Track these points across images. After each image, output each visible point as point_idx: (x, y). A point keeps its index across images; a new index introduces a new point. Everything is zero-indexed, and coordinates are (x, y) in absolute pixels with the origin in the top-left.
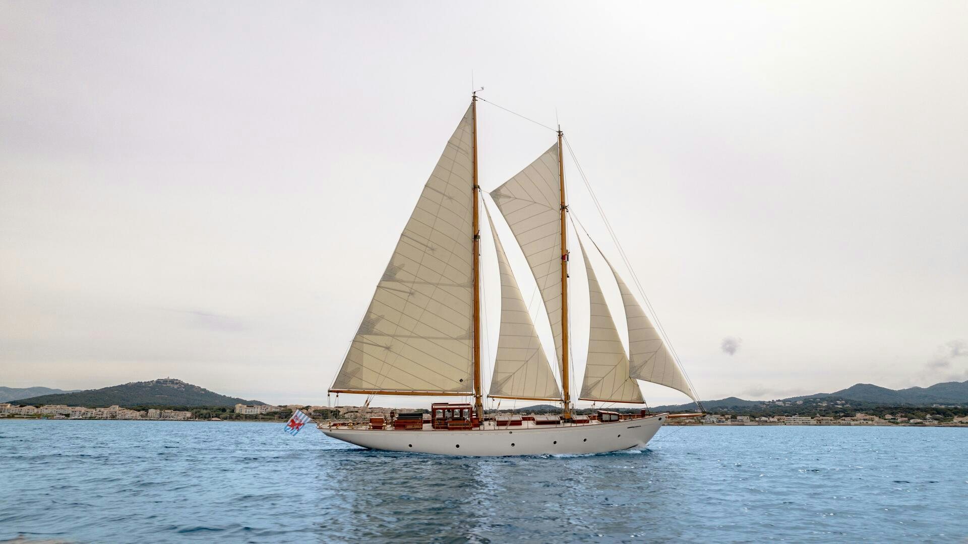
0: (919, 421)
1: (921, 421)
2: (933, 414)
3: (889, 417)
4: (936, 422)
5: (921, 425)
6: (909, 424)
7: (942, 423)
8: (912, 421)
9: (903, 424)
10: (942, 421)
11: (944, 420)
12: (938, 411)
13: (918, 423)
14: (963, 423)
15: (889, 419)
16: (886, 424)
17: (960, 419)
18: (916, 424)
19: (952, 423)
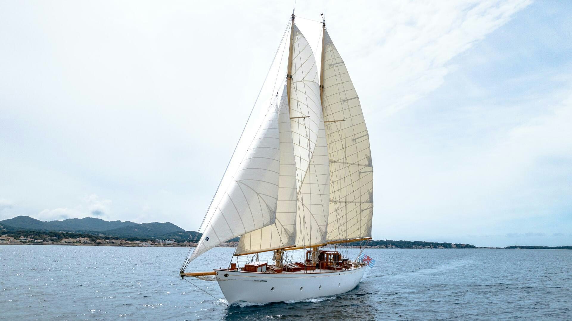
0: (40, 241)
1: (42, 241)
2: (52, 236)
3: (22, 238)
4: (51, 242)
5: (40, 244)
6: (33, 243)
7: (54, 243)
8: (36, 241)
9: (29, 243)
10: (55, 241)
11: (57, 240)
12: (56, 235)
13: (39, 242)
14: (67, 243)
15: (21, 240)
16: (18, 243)
17: (66, 240)
18: (38, 243)
19: (60, 243)
